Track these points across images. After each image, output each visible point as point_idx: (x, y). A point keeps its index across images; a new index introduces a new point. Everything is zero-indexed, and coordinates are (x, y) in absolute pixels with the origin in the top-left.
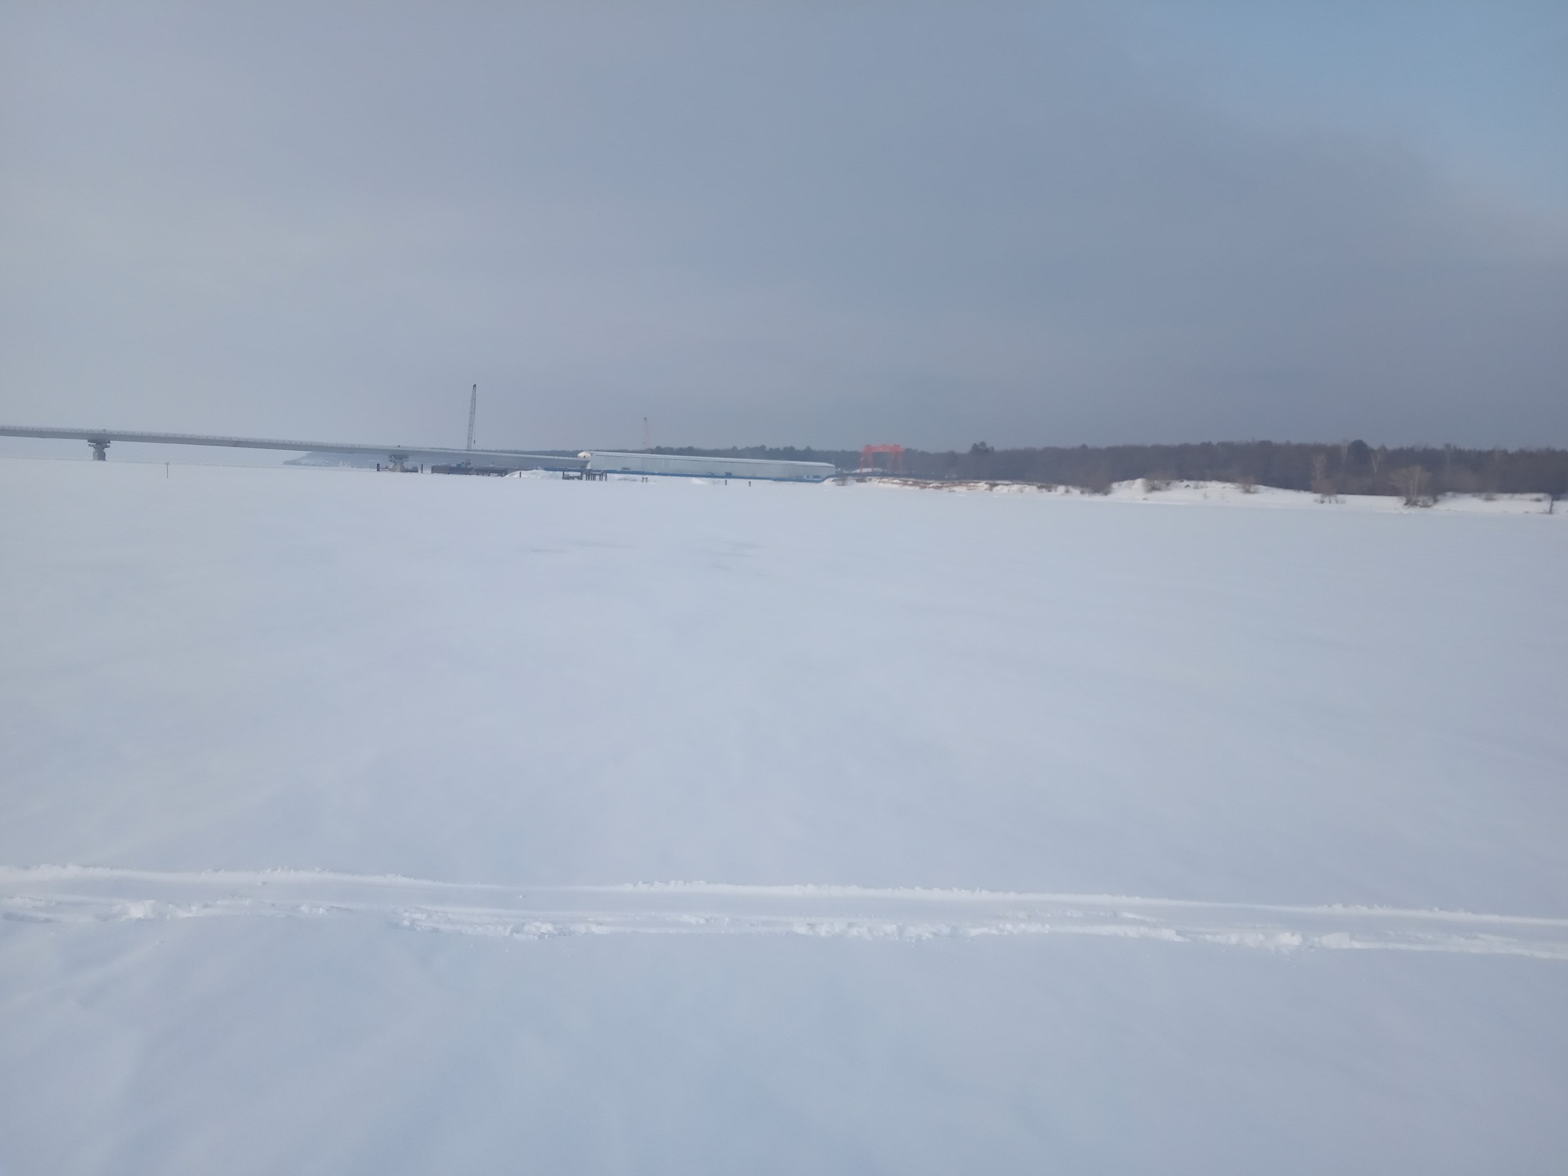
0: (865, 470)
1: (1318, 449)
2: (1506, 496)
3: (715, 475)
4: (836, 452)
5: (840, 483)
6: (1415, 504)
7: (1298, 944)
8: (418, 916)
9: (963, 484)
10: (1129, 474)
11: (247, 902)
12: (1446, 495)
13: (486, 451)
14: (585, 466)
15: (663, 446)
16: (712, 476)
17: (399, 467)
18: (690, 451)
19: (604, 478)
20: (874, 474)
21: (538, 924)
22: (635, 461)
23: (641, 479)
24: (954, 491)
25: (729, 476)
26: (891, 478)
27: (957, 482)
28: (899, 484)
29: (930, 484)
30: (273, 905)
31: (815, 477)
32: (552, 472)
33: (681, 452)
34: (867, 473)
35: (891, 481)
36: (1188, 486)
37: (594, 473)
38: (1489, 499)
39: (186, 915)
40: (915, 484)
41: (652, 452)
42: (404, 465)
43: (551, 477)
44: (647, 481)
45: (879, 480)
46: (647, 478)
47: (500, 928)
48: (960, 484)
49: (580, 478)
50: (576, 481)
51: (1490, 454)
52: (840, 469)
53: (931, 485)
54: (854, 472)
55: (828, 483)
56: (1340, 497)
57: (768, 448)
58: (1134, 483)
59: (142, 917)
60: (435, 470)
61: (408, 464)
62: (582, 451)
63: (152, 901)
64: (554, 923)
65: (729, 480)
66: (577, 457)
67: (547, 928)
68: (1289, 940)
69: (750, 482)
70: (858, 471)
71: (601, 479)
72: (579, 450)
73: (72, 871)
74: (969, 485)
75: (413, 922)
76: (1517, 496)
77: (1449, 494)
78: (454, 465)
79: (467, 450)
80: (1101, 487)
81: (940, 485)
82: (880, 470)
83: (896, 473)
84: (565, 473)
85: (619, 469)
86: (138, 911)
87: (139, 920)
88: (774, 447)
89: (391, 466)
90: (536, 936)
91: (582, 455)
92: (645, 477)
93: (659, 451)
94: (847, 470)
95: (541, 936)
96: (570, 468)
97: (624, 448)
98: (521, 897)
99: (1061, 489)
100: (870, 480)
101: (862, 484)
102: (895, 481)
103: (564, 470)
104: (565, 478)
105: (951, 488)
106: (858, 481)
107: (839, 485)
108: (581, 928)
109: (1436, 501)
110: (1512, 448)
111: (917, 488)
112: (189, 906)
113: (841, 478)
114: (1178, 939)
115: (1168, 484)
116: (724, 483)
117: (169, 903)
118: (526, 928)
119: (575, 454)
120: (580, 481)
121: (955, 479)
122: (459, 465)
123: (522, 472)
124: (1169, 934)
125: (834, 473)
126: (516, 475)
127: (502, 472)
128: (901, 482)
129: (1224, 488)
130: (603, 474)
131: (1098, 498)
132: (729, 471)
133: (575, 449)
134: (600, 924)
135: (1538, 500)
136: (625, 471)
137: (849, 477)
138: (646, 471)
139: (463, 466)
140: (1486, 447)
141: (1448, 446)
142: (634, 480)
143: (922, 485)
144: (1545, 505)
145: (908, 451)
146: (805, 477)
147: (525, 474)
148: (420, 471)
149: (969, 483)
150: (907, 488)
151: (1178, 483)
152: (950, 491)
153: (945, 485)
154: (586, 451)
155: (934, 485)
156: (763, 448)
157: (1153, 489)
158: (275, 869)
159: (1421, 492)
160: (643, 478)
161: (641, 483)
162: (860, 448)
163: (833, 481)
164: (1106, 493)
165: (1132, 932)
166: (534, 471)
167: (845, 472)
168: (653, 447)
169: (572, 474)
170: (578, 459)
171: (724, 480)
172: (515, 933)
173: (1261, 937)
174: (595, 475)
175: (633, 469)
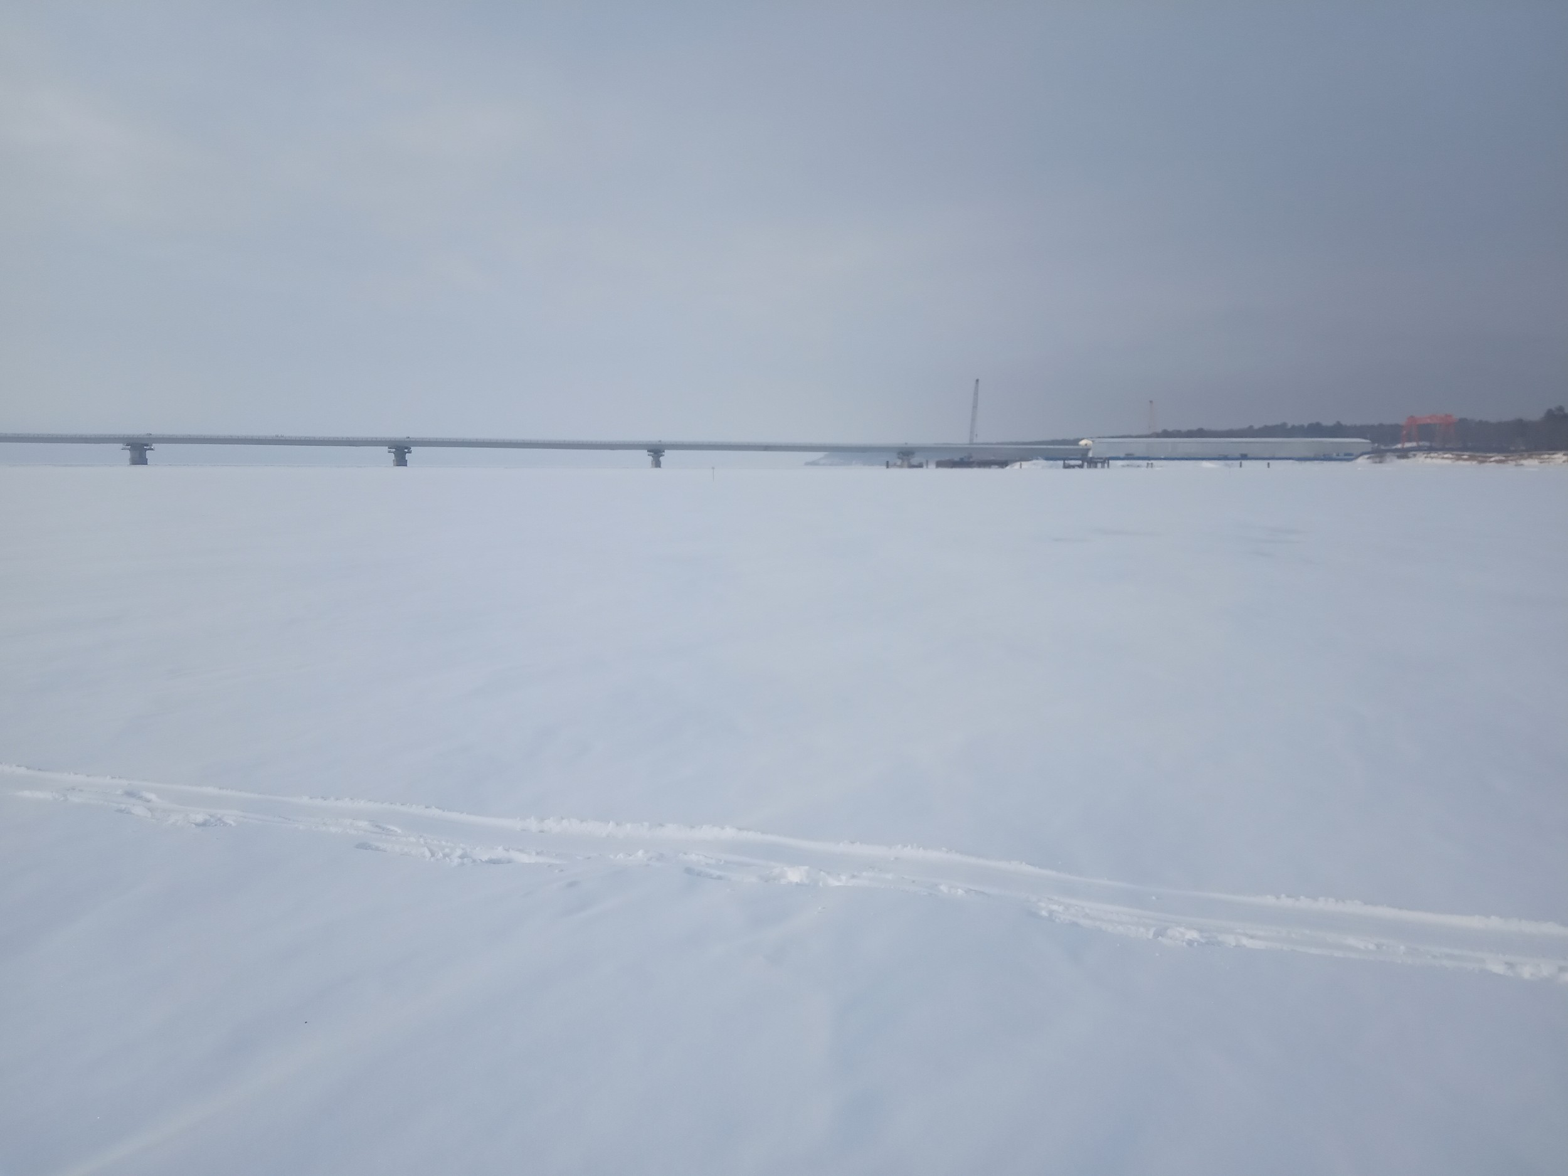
0: (1408, 445)
3: (1229, 457)
4: (1373, 426)
5: (1378, 460)
8: (1055, 907)
9: (1534, 456)
11: (890, 876)
13: (987, 444)
14: (1087, 454)
15: (1170, 429)
16: (1226, 458)
17: (906, 463)
18: (1200, 433)
19: (1106, 465)
20: (1419, 449)
21: (1182, 930)
22: (1139, 446)
23: (1146, 465)
24: (1522, 465)
25: (1244, 457)
26: (1440, 453)
27: (1526, 454)
28: (1451, 459)
29: (1491, 457)
30: (914, 882)
31: (1346, 455)
32: (1051, 462)
33: (1190, 434)
34: (1411, 447)
35: (1440, 456)
37: (1096, 461)
39: (837, 884)
40: (1471, 458)
41: (1158, 435)
42: (911, 461)
43: (1051, 467)
44: (1152, 467)
45: (1425, 455)
46: (1152, 464)
47: (1142, 929)
48: (1530, 457)
49: (1081, 466)
50: (1077, 470)
52: (1376, 445)
53: (1492, 459)
54: (1394, 447)
55: (1362, 461)
57: (1289, 426)
59: (799, 881)
60: (940, 464)
61: (915, 460)
62: (1082, 439)
63: (807, 868)
64: (1200, 931)
65: (1245, 463)
66: (1078, 445)
67: (1192, 935)
69: (1269, 464)
70: (1399, 446)
71: (1103, 467)
72: (1080, 438)
73: (729, 833)
74: (1542, 457)
75: (1051, 912)
78: (957, 459)
79: (970, 444)
81: (1504, 458)
82: (1427, 444)
83: (1447, 446)
84: (1066, 462)
85: (1122, 455)
86: (794, 875)
87: (797, 884)
88: (1297, 424)
89: (899, 462)
90: (1184, 943)
91: (1083, 443)
92: (1150, 462)
93: (1166, 434)
94: (1385, 446)
95: (1190, 943)
96: (1072, 457)
97: (1126, 434)
98: (1154, 898)
100: (1415, 455)
101: (1403, 461)
102: (1446, 456)
103: (1064, 459)
104: (1066, 467)
105: (1518, 461)
106: (1399, 457)
107: (1376, 463)
108: (1231, 940)
111: (1474, 463)
112: (839, 875)
113: (1378, 455)
116: (1239, 465)
117: (821, 870)
118: (1170, 932)
119: (1076, 442)
120: (1082, 469)
121: (1523, 451)
122: (962, 459)
123: (1022, 463)
125: (1370, 450)
126: (1017, 466)
127: (1003, 464)
128: (1453, 456)
130: (1105, 461)
132: (1244, 452)
133: (1076, 437)
134: (1252, 937)
136: (1129, 457)
137: (1388, 454)
138: (1151, 456)
139: (966, 460)
142: (1138, 466)
143: (1480, 459)
145: (1463, 421)
146: (1334, 455)
147: (1025, 465)
148: (925, 467)
149: (1542, 454)
150: (1461, 463)
152: (1516, 465)
153: (1510, 458)
154: (1087, 438)
155: (1497, 458)
156: (1284, 425)
158: (905, 846)
160: (1148, 464)
161: (1146, 469)
162: (1401, 421)
163: (1368, 458)
166: (1034, 461)
167: (1383, 447)
168: (1159, 430)
169: (1072, 462)
170: (1081, 447)
171: (1239, 462)
172: (1160, 937)
174: (1096, 463)
175: (1137, 455)
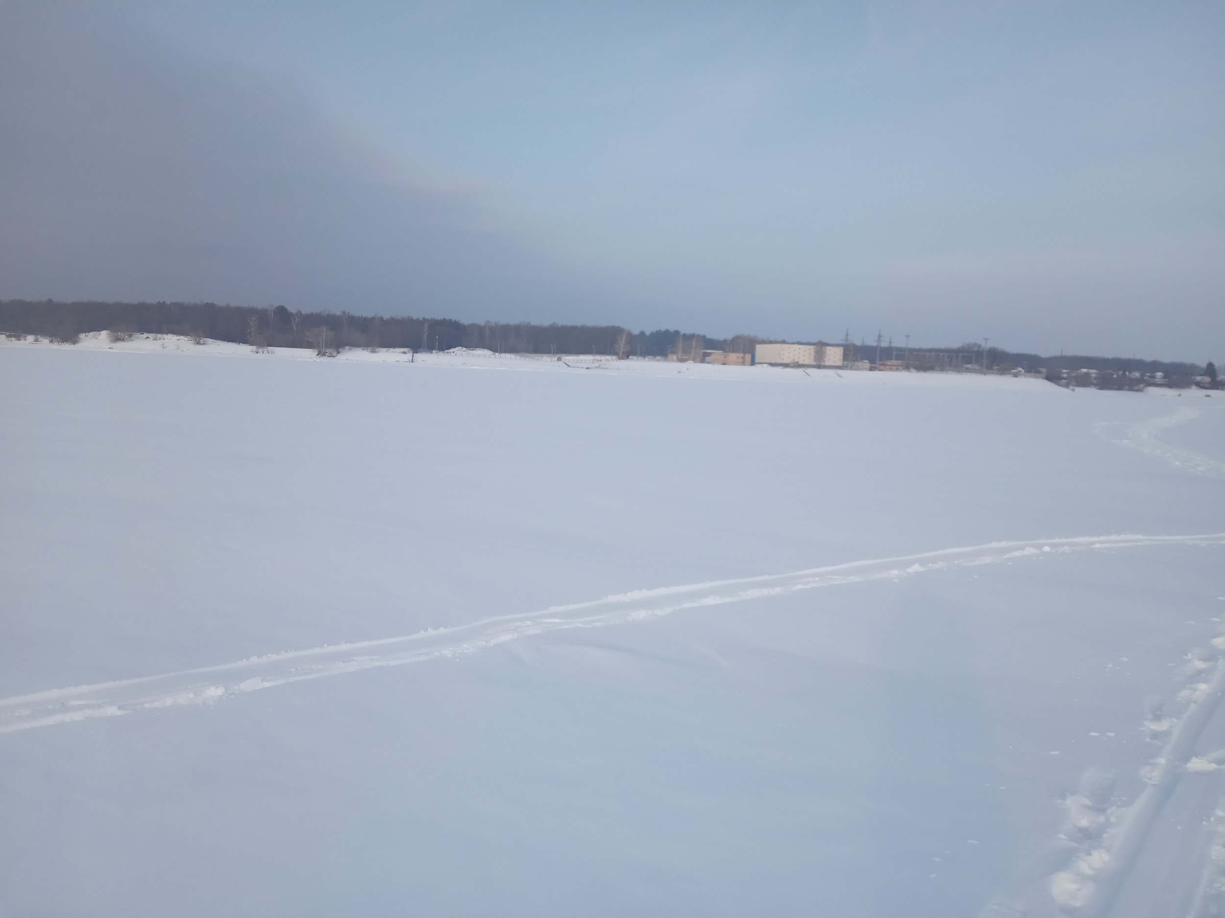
1: (252, 311)
2: (385, 350)
6: (324, 354)
7: (221, 694)
10: (94, 327)
12: (345, 349)
36: (148, 338)
38: (373, 352)
51: (372, 319)
56: (270, 348)
58: (99, 334)
68: (214, 692)
76: (392, 350)
77: (347, 347)
80: (70, 337)
99: (31, 338)
109: (338, 353)
110: (386, 317)
114: (120, 713)
115: (130, 336)
124: (112, 711)
129: (179, 340)
131: (67, 347)
135: (404, 353)
140: (370, 314)
141: (344, 313)
144: (409, 356)
151: (139, 335)
157: (117, 339)
159: (328, 346)
164: (75, 342)
165: (77, 716)
173: (191, 696)
